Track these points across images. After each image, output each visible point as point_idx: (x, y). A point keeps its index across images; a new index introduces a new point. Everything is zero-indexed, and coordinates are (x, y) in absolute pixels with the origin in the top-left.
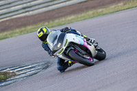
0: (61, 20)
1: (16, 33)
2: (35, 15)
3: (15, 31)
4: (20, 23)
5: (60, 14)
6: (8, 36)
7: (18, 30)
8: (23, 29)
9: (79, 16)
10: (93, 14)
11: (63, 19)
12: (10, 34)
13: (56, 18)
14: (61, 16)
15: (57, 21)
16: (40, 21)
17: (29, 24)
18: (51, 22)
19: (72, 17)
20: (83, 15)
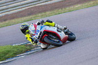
0: (71, 8)
1: (38, 16)
2: (52, 4)
3: (37, 15)
4: (41, 10)
5: (70, 4)
6: (33, 18)
7: (40, 15)
8: (43, 14)
9: (84, 5)
10: (94, 3)
11: (72, 7)
12: (34, 17)
13: (67, 6)
14: (71, 5)
15: (68, 8)
16: (56, 8)
17: (48, 11)
18: (64, 9)
19: (79, 5)
20: (86, 4)
